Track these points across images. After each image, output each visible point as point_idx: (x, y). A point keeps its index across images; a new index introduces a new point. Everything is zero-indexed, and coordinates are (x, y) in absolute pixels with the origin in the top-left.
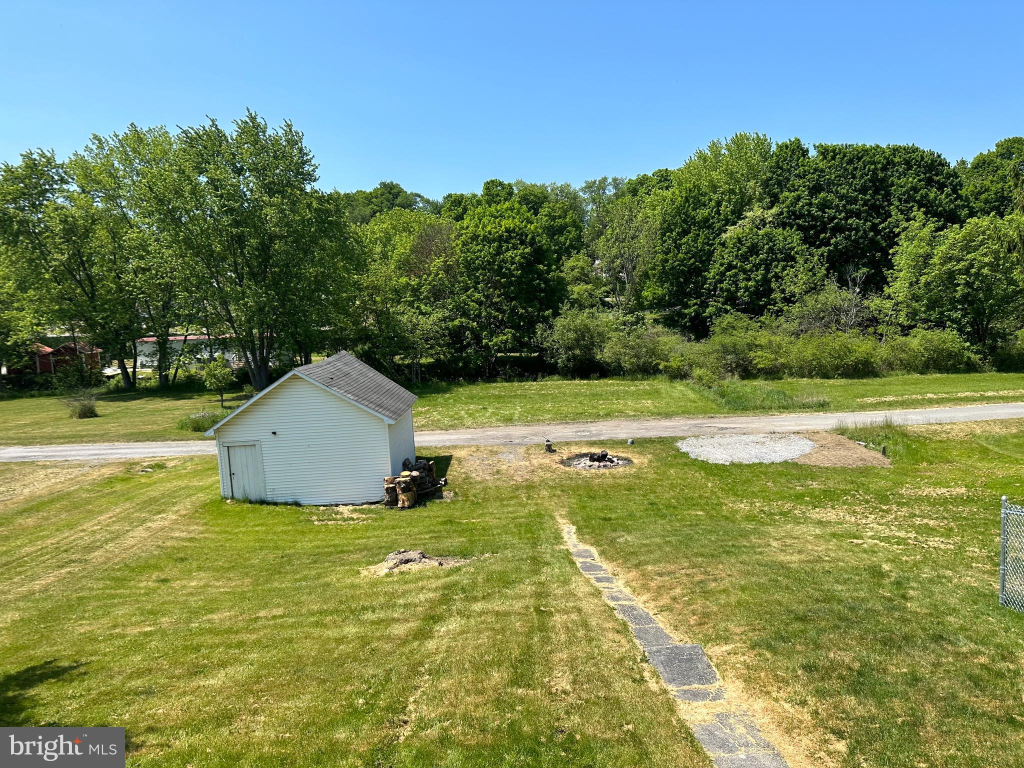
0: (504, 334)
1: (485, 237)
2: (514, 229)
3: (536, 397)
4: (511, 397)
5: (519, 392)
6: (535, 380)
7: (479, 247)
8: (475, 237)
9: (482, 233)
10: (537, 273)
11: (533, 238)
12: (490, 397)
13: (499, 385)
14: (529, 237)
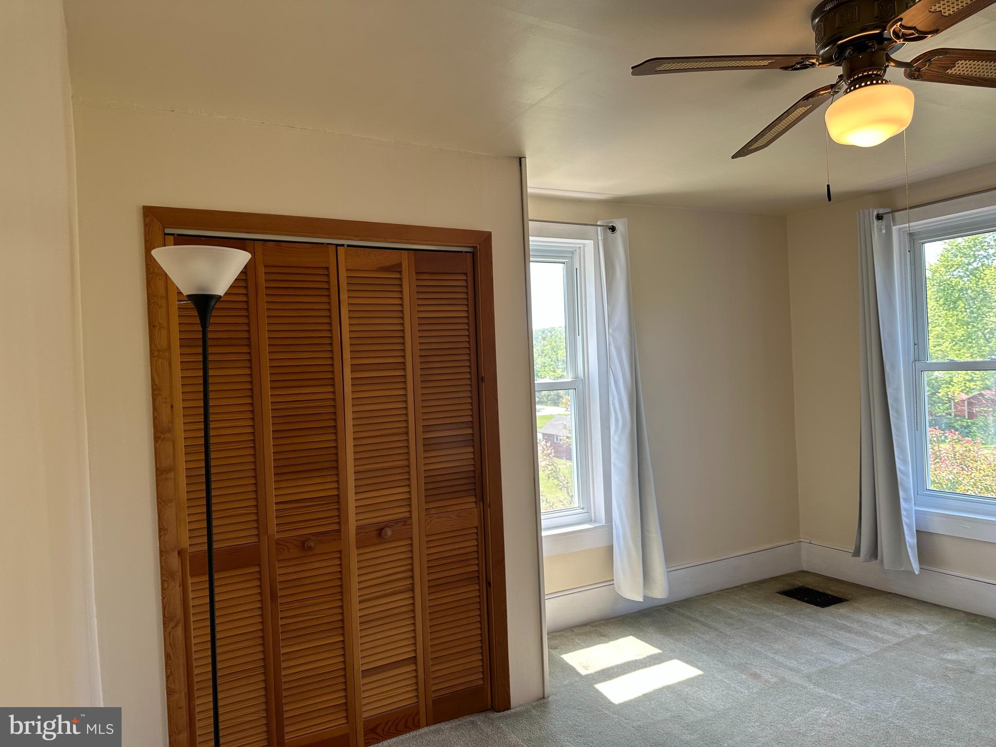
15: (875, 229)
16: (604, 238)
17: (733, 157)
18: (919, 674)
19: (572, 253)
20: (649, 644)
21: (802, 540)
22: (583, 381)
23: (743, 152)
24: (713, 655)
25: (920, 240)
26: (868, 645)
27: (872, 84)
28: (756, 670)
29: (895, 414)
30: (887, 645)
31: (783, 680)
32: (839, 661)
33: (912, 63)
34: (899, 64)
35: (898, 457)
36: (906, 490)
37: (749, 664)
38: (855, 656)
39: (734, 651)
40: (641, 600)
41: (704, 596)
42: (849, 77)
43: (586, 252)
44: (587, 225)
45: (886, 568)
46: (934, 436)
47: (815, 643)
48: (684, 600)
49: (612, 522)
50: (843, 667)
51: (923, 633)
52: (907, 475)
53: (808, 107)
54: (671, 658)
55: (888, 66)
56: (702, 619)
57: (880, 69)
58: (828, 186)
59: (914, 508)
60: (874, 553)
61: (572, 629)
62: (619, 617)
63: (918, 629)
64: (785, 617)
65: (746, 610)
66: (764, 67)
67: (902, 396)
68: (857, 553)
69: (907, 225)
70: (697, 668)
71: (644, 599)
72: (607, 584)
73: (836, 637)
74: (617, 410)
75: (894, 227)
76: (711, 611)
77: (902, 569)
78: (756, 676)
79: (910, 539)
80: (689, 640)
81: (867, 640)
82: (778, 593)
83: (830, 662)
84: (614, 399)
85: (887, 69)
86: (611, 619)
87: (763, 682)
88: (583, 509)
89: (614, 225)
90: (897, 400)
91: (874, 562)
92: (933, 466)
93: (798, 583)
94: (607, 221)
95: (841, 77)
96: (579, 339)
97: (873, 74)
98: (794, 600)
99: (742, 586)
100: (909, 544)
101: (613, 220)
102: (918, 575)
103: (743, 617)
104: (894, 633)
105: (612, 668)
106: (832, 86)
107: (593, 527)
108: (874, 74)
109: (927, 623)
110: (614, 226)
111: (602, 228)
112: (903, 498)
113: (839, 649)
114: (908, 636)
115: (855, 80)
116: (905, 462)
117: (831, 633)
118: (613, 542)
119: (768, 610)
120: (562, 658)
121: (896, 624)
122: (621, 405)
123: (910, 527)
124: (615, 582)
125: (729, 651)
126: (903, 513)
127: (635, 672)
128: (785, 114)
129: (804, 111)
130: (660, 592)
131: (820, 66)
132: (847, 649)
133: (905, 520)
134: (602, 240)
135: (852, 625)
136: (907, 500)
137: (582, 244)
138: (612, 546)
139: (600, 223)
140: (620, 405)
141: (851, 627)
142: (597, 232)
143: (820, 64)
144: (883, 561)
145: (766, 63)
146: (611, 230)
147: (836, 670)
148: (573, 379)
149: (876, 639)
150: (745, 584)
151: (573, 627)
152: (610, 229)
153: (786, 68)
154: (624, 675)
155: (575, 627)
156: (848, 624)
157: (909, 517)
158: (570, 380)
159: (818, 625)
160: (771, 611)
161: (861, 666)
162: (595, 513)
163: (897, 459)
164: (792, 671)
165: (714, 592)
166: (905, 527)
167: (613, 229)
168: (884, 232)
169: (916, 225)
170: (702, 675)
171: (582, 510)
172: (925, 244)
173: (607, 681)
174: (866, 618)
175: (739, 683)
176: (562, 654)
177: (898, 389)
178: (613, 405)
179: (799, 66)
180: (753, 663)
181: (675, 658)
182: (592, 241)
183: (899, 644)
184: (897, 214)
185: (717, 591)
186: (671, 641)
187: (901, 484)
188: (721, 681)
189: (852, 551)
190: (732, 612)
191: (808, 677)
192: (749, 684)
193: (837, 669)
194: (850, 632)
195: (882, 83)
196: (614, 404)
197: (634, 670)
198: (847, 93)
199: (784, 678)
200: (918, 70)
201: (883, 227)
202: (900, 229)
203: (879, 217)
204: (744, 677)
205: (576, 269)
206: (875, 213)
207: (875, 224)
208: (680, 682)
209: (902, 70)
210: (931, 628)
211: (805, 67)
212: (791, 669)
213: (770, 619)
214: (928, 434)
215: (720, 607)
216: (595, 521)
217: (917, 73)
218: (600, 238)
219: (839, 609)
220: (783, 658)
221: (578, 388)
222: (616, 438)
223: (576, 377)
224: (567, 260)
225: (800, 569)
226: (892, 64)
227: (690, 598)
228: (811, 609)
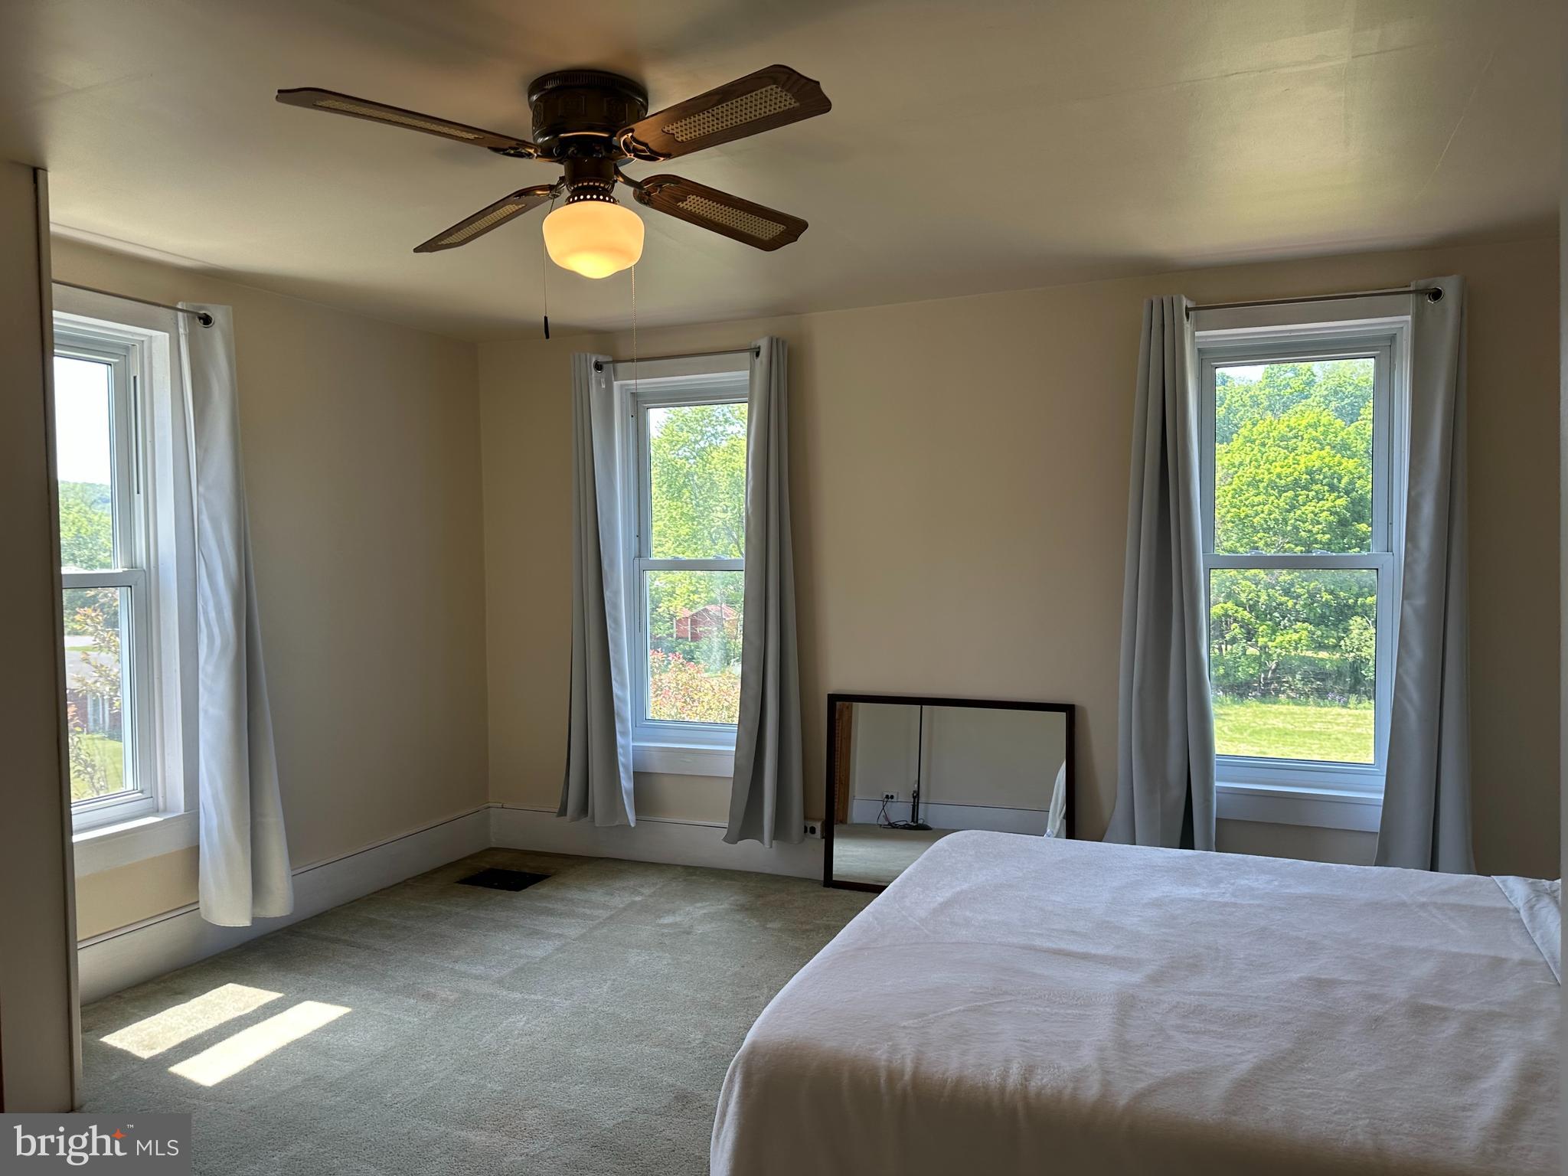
0: (1296, 631)
1: (1271, 481)
2: (1320, 470)
3: (1348, 739)
4: (1303, 734)
5: (1317, 727)
6: (1345, 705)
7: (1261, 498)
8: (1254, 483)
9: (1266, 477)
10: (1357, 537)
11: (1352, 482)
12: (1269, 732)
13: (1283, 709)
14: (1345, 480)
15: (594, 382)
16: (190, 334)
17: (416, 250)
18: (633, 948)
19: (127, 348)
20: (261, 988)
21: (491, 804)
22: (147, 573)
23: (431, 246)
24: (366, 982)
25: (646, 403)
26: (575, 926)
27: (598, 199)
28: (429, 989)
29: (613, 626)
30: (597, 921)
31: (467, 993)
32: (539, 953)
33: (642, 185)
34: (629, 181)
35: (615, 679)
36: (623, 721)
37: (419, 984)
38: (559, 943)
39: (396, 971)
40: (247, 923)
41: (348, 905)
42: (572, 183)
43: (154, 351)
44: (159, 305)
45: (597, 825)
46: (655, 660)
47: (507, 938)
48: (316, 916)
49: (199, 808)
50: (544, 959)
51: (638, 899)
52: (624, 701)
53: (520, 206)
54: (299, 1001)
55: (616, 181)
56: (346, 937)
57: (608, 183)
58: (546, 318)
59: (632, 744)
60: (584, 808)
61: (119, 994)
62: (205, 960)
63: (633, 895)
64: (468, 912)
65: (412, 913)
66: (467, 140)
67: (621, 601)
68: (563, 811)
69: (634, 382)
70: (343, 1005)
71: (253, 923)
72: (184, 911)
73: (536, 925)
74: (212, 623)
75: (615, 383)
76: (359, 923)
77: (617, 823)
78: (428, 997)
79: (627, 784)
80: (326, 970)
81: (574, 921)
82: (458, 882)
83: (528, 957)
84: (206, 603)
85: (616, 184)
86: (192, 965)
87: (439, 1003)
88: (142, 792)
89: (209, 313)
90: (616, 607)
91: (584, 820)
92: (654, 700)
93: (485, 864)
94: (195, 304)
95: (562, 179)
96: (139, 500)
97: (599, 186)
98: (480, 888)
99: (405, 881)
100: (625, 789)
101: (207, 305)
102: (634, 828)
103: (409, 923)
104: (605, 907)
105: (200, 1037)
106: (551, 188)
107: (162, 819)
108: (601, 187)
109: (642, 886)
110: (208, 316)
111: (186, 314)
112: (620, 732)
113: (539, 938)
114: (621, 906)
115: (578, 188)
116: (623, 685)
117: (529, 921)
118: (199, 840)
119: (443, 908)
120: (102, 1042)
121: (607, 894)
122: (219, 611)
123: (626, 767)
124: (201, 905)
125: (389, 973)
126: (620, 750)
127: (240, 1033)
128: (491, 208)
129: (514, 210)
130: (279, 905)
131: (538, 159)
132: (549, 937)
133: (621, 759)
134: (186, 335)
135: (556, 906)
136: (624, 734)
137: (146, 336)
138: (198, 847)
139: (183, 306)
140: (216, 613)
141: (554, 909)
142: (177, 321)
143: (538, 156)
144: (594, 819)
145: (471, 136)
146: (202, 321)
147: (536, 965)
148: (126, 569)
149: (584, 916)
150: (409, 879)
151: (119, 992)
152: (200, 318)
153: (496, 150)
154: (220, 1041)
155: (123, 990)
156: (551, 906)
157: (625, 755)
158: (120, 570)
159: (512, 914)
160: (448, 909)
161: (566, 953)
162: (165, 797)
163: (614, 683)
164: (478, 979)
165: (364, 897)
166: (621, 769)
167: (207, 320)
168: (604, 386)
169: (644, 384)
170: (350, 1012)
171: (140, 794)
172: (651, 410)
173: (191, 1057)
174: (575, 894)
175: (406, 1011)
176: (103, 1036)
177: (617, 593)
178: (204, 613)
179: (512, 152)
180: (425, 981)
181: (307, 1000)
182: (167, 335)
183: (611, 918)
184: (620, 366)
185: (368, 895)
186: (298, 977)
187: (617, 714)
188: (380, 1014)
189: (557, 810)
190: (392, 919)
191: (500, 982)
192: (420, 1010)
193: (535, 963)
194: (552, 915)
195: (609, 201)
196: (206, 613)
197: (239, 1031)
198: (570, 203)
199: (467, 990)
200: (649, 194)
201: (603, 380)
202: (622, 386)
203: (598, 367)
204: (412, 1001)
205: (135, 378)
206: (594, 360)
207: (593, 375)
208: (315, 1031)
209: (631, 189)
210: (647, 891)
211: (521, 155)
212: (477, 977)
213: (447, 919)
214: (650, 658)
215: (373, 916)
216: (165, 811)
217: (647, 197)
218: (181, 331)
219: (539, 889)
220: (465, 966)
221: (136, 585)
222: (210, 669)
223: (133, 566)
224: (117, 360)
225: (488, 846)
226: (621, 179)
227: (327, 912)
228: (502, 895)
